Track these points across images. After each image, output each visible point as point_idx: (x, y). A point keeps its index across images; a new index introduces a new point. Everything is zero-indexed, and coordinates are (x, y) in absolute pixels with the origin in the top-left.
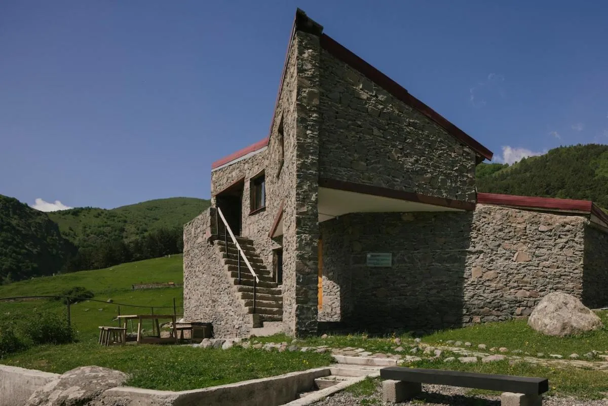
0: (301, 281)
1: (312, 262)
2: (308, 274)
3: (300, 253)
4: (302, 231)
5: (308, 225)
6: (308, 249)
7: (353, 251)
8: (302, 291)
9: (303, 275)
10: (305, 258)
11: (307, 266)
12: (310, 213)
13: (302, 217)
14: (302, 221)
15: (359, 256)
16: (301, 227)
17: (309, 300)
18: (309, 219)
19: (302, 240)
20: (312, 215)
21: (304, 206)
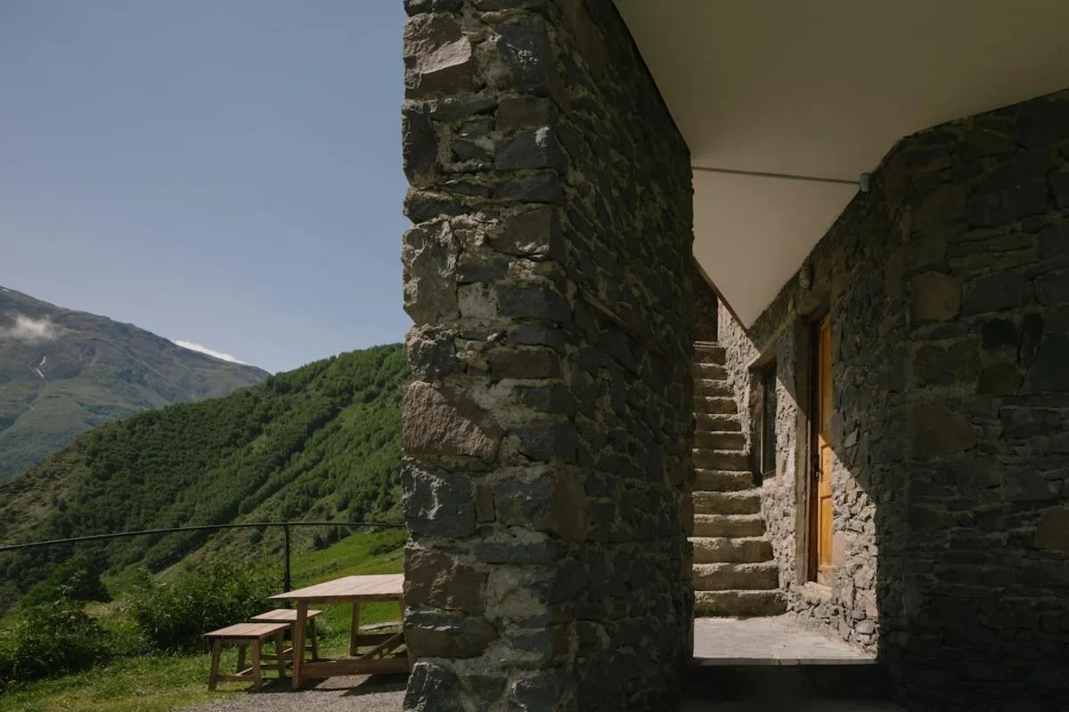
0: (432, 514)
1: (506, 386)
2: (486, 463)
3: (430, 334)
4: (444, 196)
5: (479, 152)
6: (477, 306)
7: (914, 326)
8: (441, 579)
9: (450, 472)
10: (465, 368)
11: (475, 413)
12: (494, 72)
13: (441, 107)
14: (445, 131)
15: (945, 344)
16: (440, 171)
17: (496, 629)
18: (491, 111)
19: (440, 251)
20: (504, 85)
21: (455, 36)
